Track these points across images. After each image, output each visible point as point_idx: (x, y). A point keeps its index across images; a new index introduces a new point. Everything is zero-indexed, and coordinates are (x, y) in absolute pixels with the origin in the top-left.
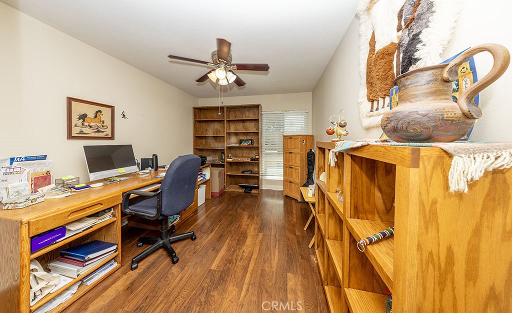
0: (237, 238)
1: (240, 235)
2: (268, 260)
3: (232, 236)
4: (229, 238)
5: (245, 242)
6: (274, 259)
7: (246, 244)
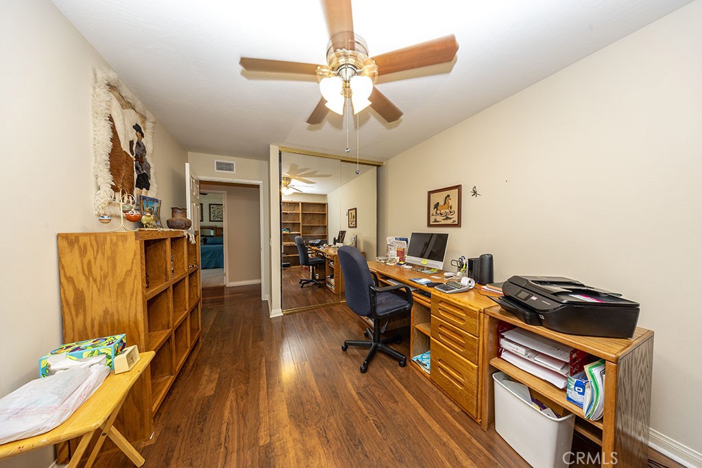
0: (308, 407)
1: (307, 414)
2: (241, 397)
3: (318, 406)
4: (320, 399)
5: (289, 405)
6: (231, 403)
7: (285, 404)
